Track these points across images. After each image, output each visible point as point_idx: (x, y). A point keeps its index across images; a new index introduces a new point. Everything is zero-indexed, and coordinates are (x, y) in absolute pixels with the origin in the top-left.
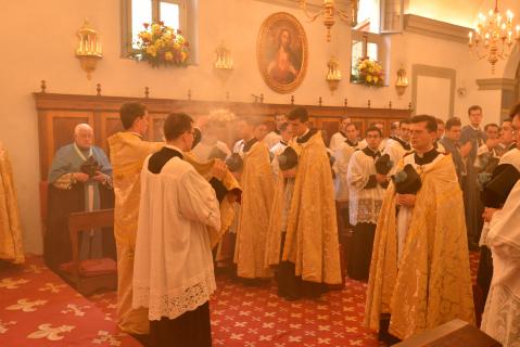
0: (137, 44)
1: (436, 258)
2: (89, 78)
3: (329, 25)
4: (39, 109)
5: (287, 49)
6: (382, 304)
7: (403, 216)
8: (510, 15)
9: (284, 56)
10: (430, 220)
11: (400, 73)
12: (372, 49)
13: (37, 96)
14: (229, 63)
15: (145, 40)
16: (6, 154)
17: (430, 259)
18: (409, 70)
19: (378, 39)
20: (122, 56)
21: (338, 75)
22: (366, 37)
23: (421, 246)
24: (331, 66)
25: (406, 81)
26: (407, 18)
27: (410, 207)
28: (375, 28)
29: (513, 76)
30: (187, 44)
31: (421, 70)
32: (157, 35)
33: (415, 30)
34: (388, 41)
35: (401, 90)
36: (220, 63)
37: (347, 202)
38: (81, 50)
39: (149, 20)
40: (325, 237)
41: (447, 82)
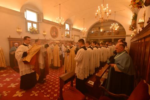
0: (29, 30)
1: (73, 62)
2: (19, 35)
3: (60, 28)
4: (9, 40)
5: (55, 32)
6: (66, 69)
7: (68, 56)
8: (86, 29)
9: (54, 33)
10: (72, 56)
11: (72, 36)
12: (68, 32)
13: (8, 38)
14: (45, 34)
15: (30, 29)
16: (2, 48)
17: (72, 62)
18: (73, 35)
19: (69, 31)
20: (26, 32)
21: (63, 36)
22: (67, 31)
23: (70, 60)
24: (62, 35)
25: (73, 37)
26: (73, 28)
27: (69, 55)
28: (68, 29)
29: (87, 37)
30: (38, 30)
31: (75, 35)
32: (33, 29)
33: (74, 30)
34: (70, 31)
35: (72, 38)
36: (44, 34)
37: (63, 54)
38: (17, 31)
39: (31, 26)
40: (58, 60)
41: (79, 37)
